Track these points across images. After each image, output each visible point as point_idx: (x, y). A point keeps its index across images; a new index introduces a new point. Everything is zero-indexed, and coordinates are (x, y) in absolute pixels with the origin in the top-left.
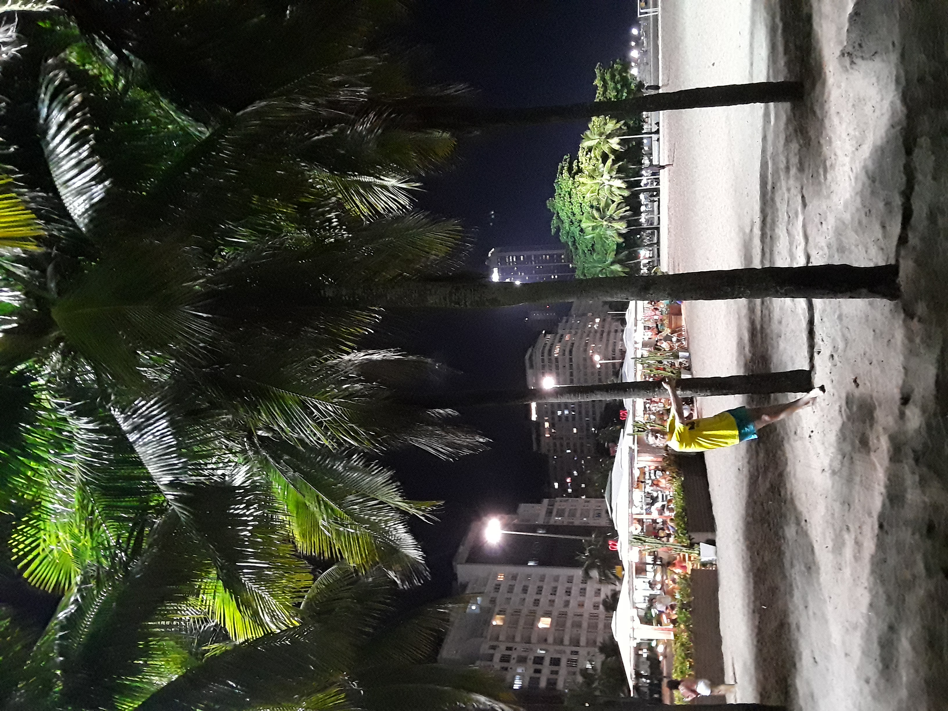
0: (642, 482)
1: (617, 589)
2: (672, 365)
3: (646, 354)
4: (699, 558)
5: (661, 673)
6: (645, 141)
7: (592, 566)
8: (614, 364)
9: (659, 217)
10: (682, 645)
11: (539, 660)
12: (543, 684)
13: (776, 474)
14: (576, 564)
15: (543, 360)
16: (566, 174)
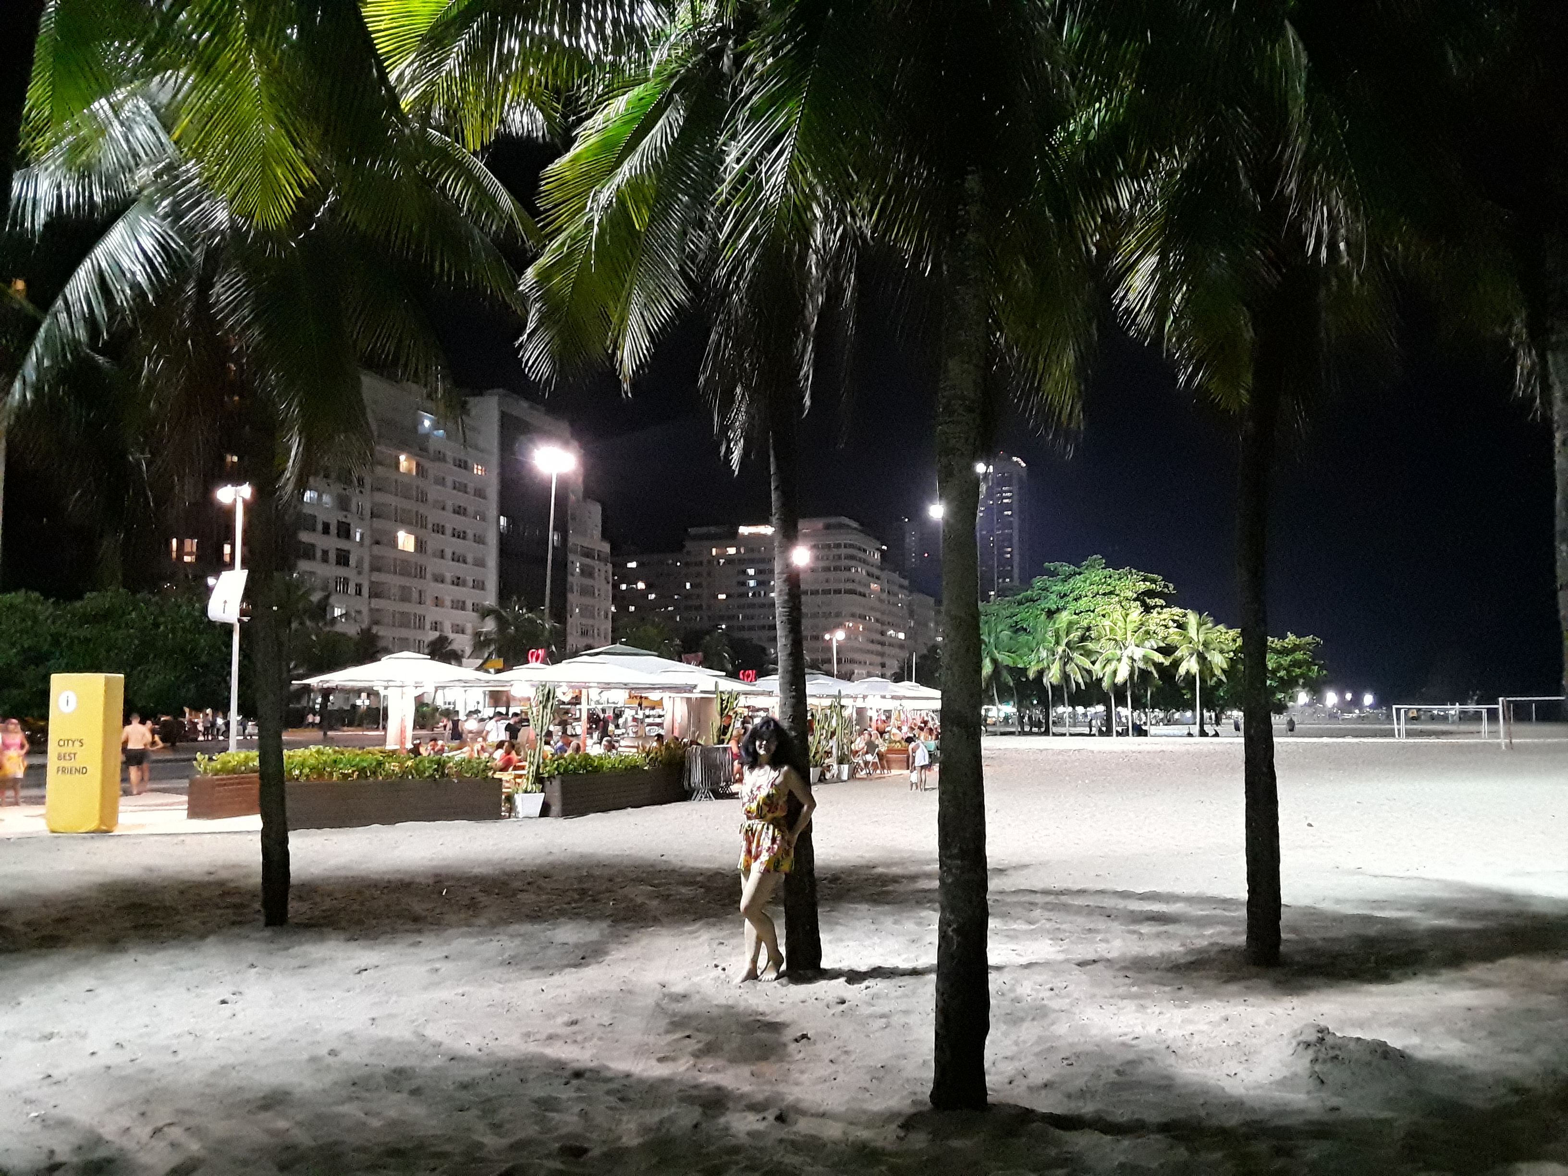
0: (640, 705)
1: (464, 660)
2: (828, 754)
3: (846, 713)
4: (520, 791)
5: (332, 728)
6: (1189, 714)
7: (502, 623)
8: (829, 661)
9: (1064, 735)
10: (380, 764)
11: (345, 531)
12: (305, 537)
13: (658, 913)
14: (504, 595)
15: (838, 546)
16: (1143, 586)
